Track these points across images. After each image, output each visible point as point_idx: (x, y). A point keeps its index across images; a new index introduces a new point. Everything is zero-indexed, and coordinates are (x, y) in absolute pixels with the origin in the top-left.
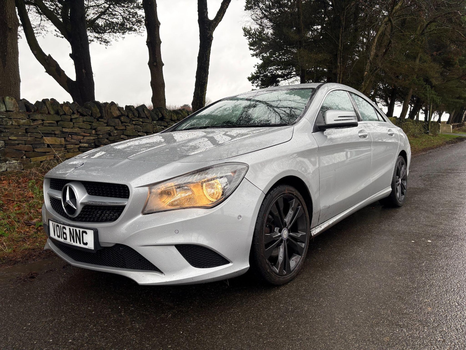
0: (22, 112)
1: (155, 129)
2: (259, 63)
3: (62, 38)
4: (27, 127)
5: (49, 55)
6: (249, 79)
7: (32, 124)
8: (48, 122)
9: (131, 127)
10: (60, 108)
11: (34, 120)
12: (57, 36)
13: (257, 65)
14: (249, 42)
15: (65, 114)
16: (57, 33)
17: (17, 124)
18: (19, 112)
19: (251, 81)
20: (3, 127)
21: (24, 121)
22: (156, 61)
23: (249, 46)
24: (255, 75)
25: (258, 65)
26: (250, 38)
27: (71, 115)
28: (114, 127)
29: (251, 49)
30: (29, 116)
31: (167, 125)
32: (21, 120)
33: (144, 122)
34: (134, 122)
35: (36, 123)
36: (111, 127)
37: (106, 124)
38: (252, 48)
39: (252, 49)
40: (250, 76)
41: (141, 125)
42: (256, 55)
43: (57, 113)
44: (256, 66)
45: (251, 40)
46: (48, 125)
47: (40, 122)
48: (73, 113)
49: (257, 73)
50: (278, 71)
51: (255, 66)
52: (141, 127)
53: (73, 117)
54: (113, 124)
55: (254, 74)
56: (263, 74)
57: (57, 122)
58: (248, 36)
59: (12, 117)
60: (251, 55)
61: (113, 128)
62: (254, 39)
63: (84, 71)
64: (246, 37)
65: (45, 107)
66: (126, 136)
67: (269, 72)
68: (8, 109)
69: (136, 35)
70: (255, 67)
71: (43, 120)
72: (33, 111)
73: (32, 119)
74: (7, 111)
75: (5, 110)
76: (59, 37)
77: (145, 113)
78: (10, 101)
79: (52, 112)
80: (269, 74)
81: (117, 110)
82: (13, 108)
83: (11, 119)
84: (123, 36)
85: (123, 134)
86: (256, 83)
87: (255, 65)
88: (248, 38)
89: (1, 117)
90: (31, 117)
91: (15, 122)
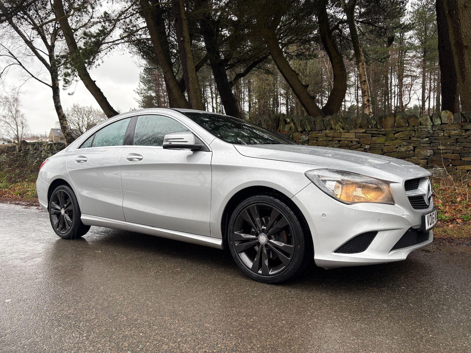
0: (456, 124)
4: (458, 137)
7: (464, 134)
11: (467, 130)
17: (447, 135)
18: (453, 124)
20: (434, 138)
21: (456, 131)
30: (462, 127)
32: (453, 131)
35: (468, 133)
68: (443, 122)
73: (464, 130)
74: (442, 124)
75: (440, 123)
78: (445, 114)
82: (447, 121)
83: (444, 131)
89: (434, 129)
90: (464, 128)
91: (447, 133)
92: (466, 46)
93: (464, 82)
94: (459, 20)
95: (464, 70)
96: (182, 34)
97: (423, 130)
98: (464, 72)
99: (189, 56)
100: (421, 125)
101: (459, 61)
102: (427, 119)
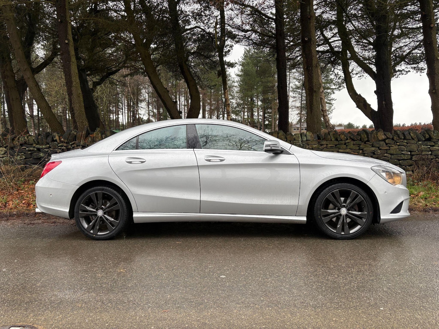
1: (420, 148)
7: (320, 147)
8: (330, 145)
9: (395, 147)
10: (338, 136)
11: (322, 145)
15: (341, 140)
18: (313, 140)
21: (316, 145)
22: (434, 89)
27: (345, 141)
28: (379, 148)
30: (319, 142)
31: (434, 144)
32: (314, 145)
33: (408, 142)
34: (398, 144)
35: (322, 147)
36: (375, 148)
37: (371, 146)
41: (405, 145)
43: (337, 140)
46: (329, 147)
47: (325, 146)
48: (347, 139)
52: (405, 147)
53: (346, 142)
54: (378, 146)
57: (336, 145)
59: (309, 144)
61: (377, 149)
63: (384, 102)
65: (329, 136)
66: (389, 155)
68: (307, 139)
71: (327, 145)
72: (322, 139)
73: (320, 144)
74: (307, 140)
77: (411, 135)
78: (309, 134)
79: (333, 139)
81: (383, 135)
82: (310, 138)
83: (308, 145)
85: (386, 153)
89: (303, 143)
90: (320, 143)
91: (311, 146)
92: (315, 91)
93: (311, 113)
94: (313, 74)
95: (312, 106)
96: (67, 36)
97: (297, 144)
98: (312, 107)
99: (73, 60)
100: (294, 140)
101: (310, 100)
102: (299, 137)
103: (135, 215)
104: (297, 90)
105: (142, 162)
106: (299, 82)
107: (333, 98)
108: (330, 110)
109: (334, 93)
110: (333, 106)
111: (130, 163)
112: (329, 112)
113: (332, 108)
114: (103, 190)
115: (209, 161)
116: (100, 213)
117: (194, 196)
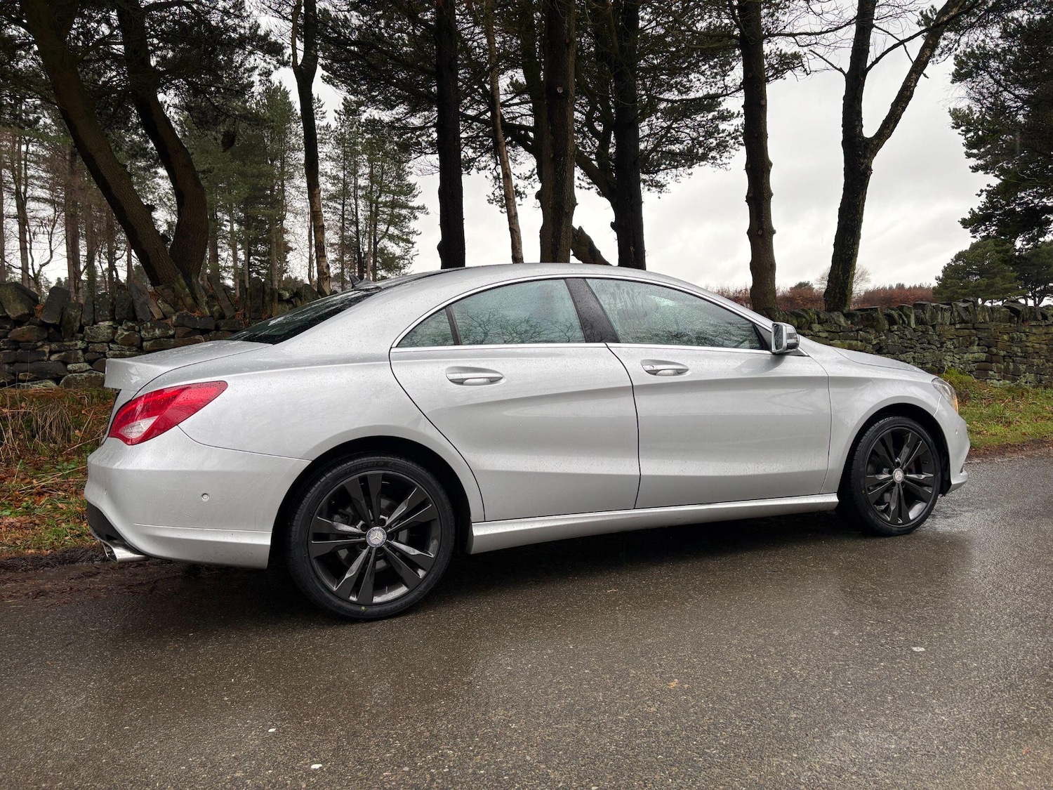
2: (991, 185)
3: (587, 190)
5: (580, 228)
6: (965, 223)
12: (581, 188)
13: (986, 190)
14: (966, 139)
16: (581, 182)
19: (970, 228)
22: (761, 228)
23: (965, 149)
24: (980, 213)
25: (988, 188)
26: (968, 131)
29: (969, 155)
38: (975, 151)
39: (974, 155)
40: (968, 216)
42: (985, 168)
44: (984, 193)
45: (972, 134)
49: (987, 208)
50: (1045, 200)
51: (980, 193)
55: (977, 211)
56: (1001, 209)
58: (963, 128)
60: (971, 170)
62: (980, 133)
63: (632, 248)
64: (959, 131)
67: (1019, 204)
69: (715, 169)
70: (980, 196)
76: (584, 189)
80: (1020, 209)
84: (690, 171)
86: (984, 231)
87: (982, 191)
88: (962, 131)
103: (478, 531)
104: (330, 204)
105: (492, 381)
106: (333, 184)
107: (415, 230)
108: (408, 257)
109: (415, 218)
110: (413, 247)
111: (460, 382)
112: (406, 262)
113: (411, 253)
114: (385, 465)
115: (654, 373)
116: (377, 537)
117: (625, 467)
